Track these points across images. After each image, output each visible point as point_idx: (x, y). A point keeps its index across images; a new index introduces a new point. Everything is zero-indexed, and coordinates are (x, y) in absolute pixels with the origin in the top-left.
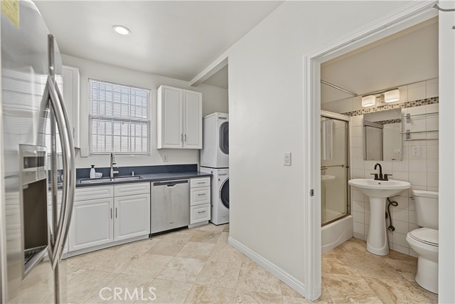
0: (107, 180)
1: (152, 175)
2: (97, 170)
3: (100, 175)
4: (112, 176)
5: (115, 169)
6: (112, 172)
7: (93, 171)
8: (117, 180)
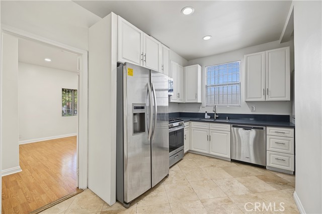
0: (213, 120)
1: (239, 120)
2: (208, 114)
3: (209, 117)
4: (215, 118)
5: (217, 114)
6: (215, 116)
7: (206, 114)
8: (217, 121)
